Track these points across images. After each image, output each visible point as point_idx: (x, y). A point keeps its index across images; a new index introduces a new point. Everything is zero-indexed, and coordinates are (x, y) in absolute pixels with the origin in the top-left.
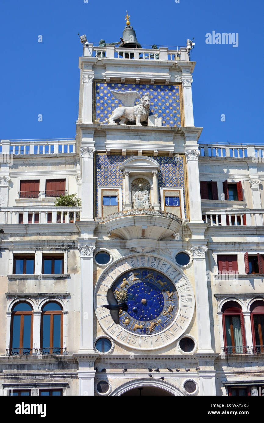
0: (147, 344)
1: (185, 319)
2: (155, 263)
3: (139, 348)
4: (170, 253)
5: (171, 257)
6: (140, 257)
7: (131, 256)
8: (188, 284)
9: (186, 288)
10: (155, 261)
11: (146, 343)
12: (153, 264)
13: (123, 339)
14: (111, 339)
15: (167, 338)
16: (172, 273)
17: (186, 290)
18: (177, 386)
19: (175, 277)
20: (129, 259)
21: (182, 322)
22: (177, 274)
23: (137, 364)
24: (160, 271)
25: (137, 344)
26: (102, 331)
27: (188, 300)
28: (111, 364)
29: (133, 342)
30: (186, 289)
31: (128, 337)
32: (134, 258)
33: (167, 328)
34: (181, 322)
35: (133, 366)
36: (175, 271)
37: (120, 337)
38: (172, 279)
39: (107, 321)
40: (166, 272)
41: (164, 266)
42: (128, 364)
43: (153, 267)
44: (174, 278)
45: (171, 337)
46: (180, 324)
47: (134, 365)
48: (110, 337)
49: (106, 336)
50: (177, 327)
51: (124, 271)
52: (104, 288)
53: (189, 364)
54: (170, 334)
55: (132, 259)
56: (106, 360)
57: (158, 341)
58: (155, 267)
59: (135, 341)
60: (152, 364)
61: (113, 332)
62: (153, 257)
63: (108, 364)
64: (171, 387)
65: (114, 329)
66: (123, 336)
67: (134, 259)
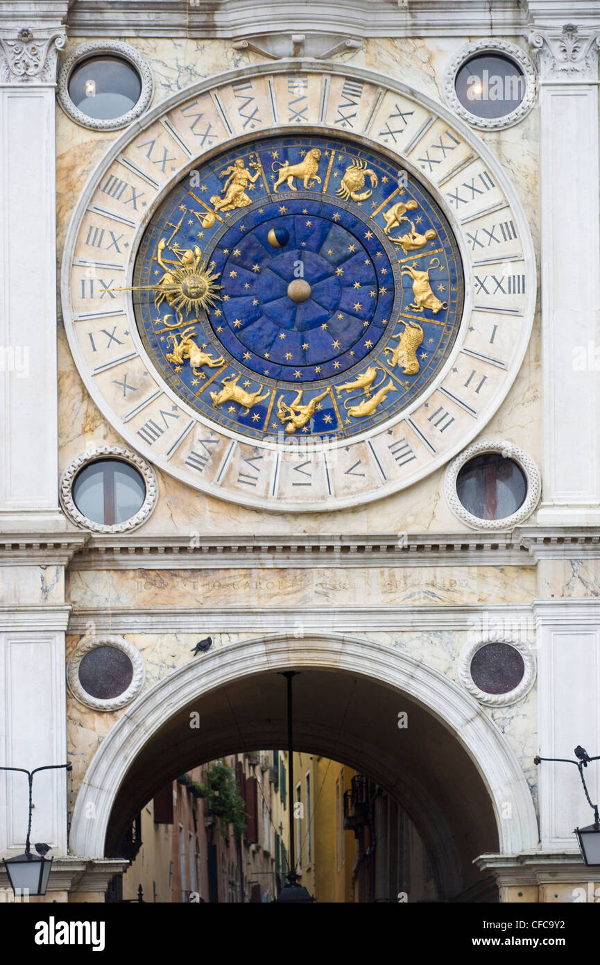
0: (310, 484)
1: (490, 371)
2: (353, 110)
3: (271, 505)
4: (430, 60)
5: (433, 78)
6: (284, 81)
7: (240, 73)
8: (509, 206)
9: (498, 228)
10: (355, 99)
11: (305, 479)
12: (347, 112)
13: (197, 463)
14: (143, 464)
15: (403, 455)
16: (437, 154)
17: (500, 237)
18: (438, 665)
19: (450, 176)
20: (230, 89)
21: (474, 384)
22: (460, 160)
23: (262, 573)
24: (379, 145)
25: (261, 485)
26: (101, 430)
27: (505, 285)
28: (144, 572)
29: (242, 478)
30: (498, 234)
31: (220, 455)
32: (254, 84)
33: (405, 414)
34: (466, 385)
35: (245, 580)
36: (452, 144)
37: (184, 455)
38: (436, 186)
39: (125, 386)
40: (406, 151)
41: (397, 124)
42: (221, 574)
43: (348, 128)
44: (443, 182)
45: (420, 451)
46: (462, 393)
47: (245, 576)
48: (140, 455)
49: (117, 449)
50: (451, 409)
51: (207, 147)
52: (112, 233)
53: (497, 571)
54: (414, 441)
55: (245, 93)
56: (119, 557)
57: (358, 470)
58: (356, 128)
59: (254, 473)
60: (328, 573)
61: (151, 433)
62: (348, 78)
63: (131, 574)
64: (410, 669)
65: (159, 421)
66: (200, 450)
67: (256, 90)
